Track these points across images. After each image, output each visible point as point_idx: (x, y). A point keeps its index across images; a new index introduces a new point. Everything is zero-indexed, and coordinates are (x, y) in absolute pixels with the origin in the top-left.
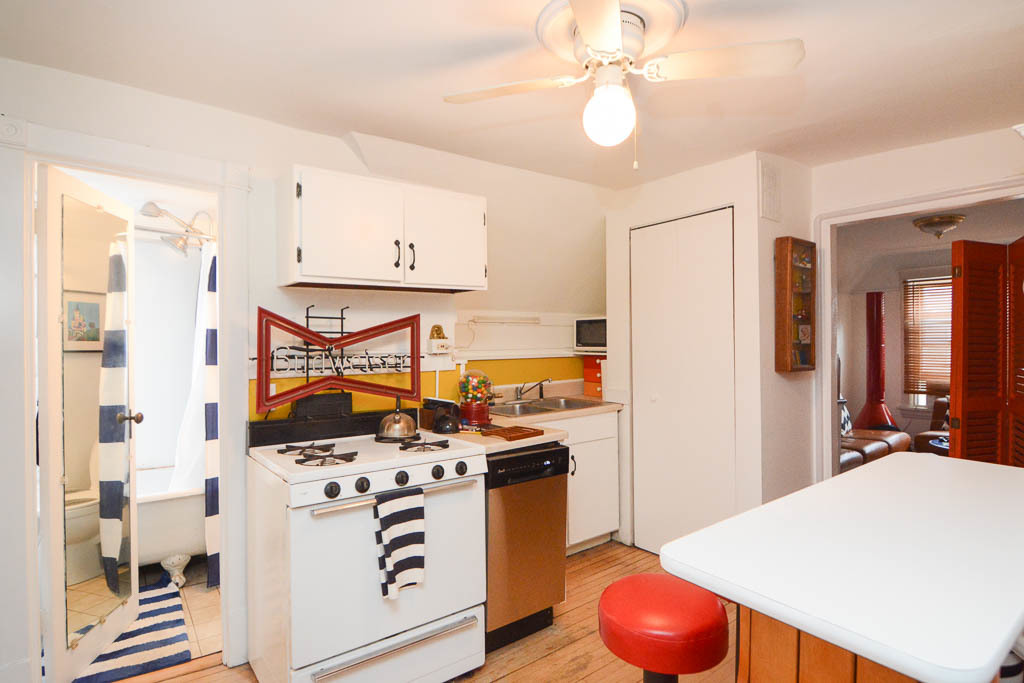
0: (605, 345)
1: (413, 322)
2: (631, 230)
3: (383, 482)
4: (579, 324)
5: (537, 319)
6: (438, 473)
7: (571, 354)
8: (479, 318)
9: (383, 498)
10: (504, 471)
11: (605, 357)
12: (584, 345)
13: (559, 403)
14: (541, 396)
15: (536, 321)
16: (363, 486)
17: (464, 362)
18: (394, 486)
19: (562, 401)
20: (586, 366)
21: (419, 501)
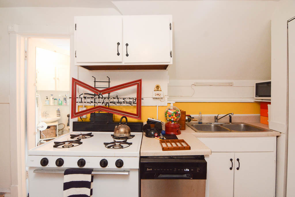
0: (270, 96)
1: (138, 83)
2: (288, 21)
3: (71, 163)
4: (257, 85)
5: (231, 83)
6: (104, 163)
7: (252, 101)
8: (197, 83)
9: (69, 172)
10: (151, 169)
11: (270, 103)
12: (260, 96)
13: (240, 126)
14: (230, 121)
15: (231, 85)
16: (60, 162)
17: (173, 102)
18: (76, 166)
19: (242, 125)
20: (261, 108)
21: (87, 178)
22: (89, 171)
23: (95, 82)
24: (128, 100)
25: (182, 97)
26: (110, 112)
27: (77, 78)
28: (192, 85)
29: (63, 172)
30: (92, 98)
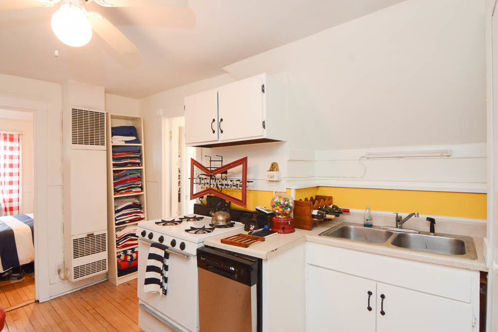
1: (244, 161)
5: (447, 151)
9: (154, 245)
10: (204, 259)
14: (432, 229)
15: (447, 155)
18: (158, 241)
21: (161, 253)
22: (163, 248)
23: (210, 161)
24: (235, 183)
25: (345, 179)
26: (217, 196)
27: (195, 159)
28: (362, 157)
29: (151, 244)
30: (205, 179)
